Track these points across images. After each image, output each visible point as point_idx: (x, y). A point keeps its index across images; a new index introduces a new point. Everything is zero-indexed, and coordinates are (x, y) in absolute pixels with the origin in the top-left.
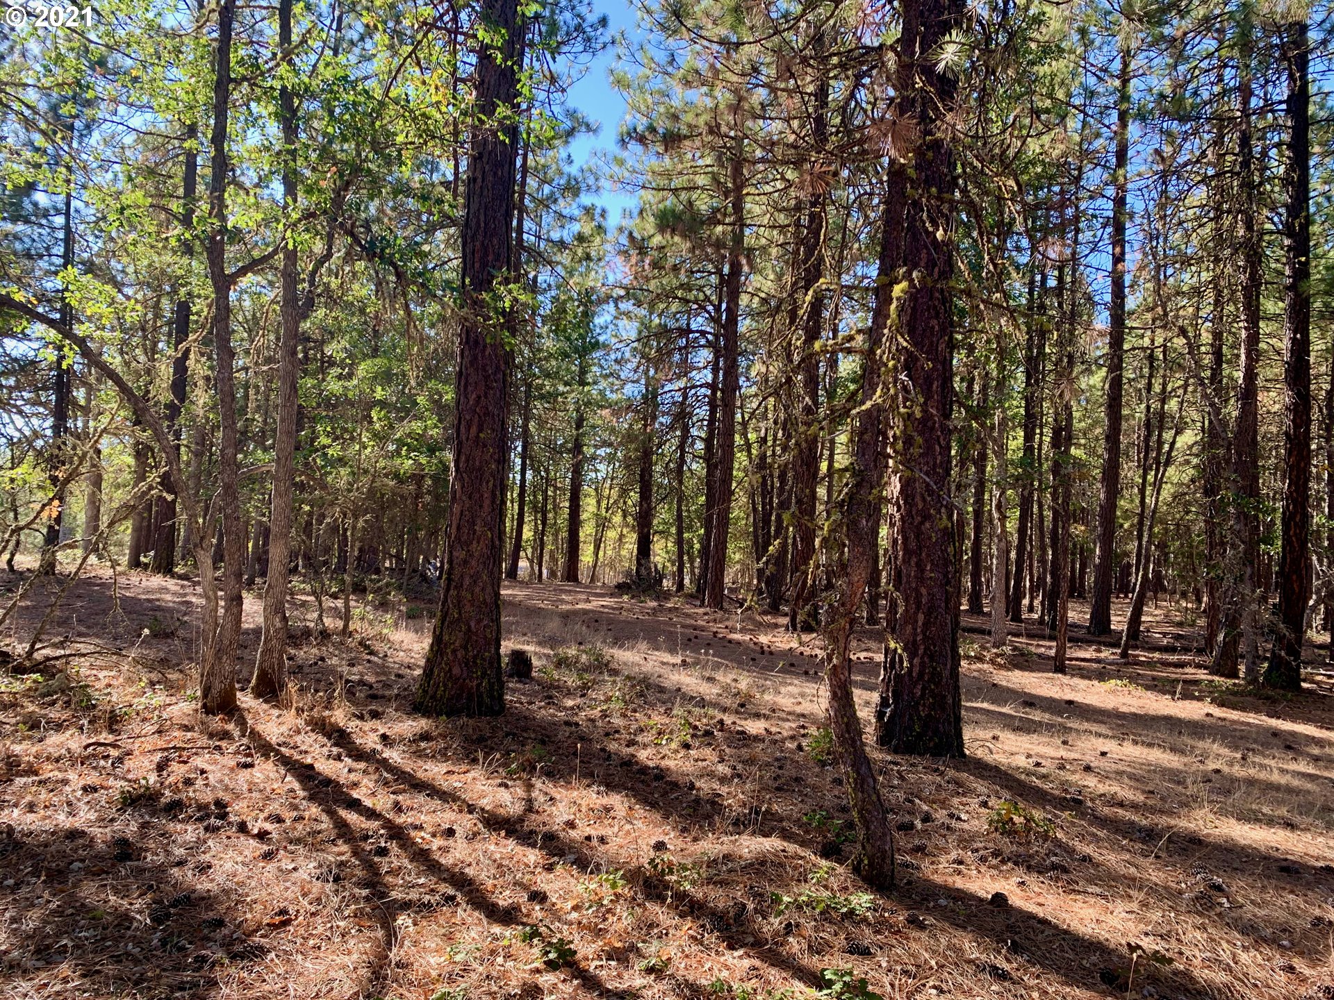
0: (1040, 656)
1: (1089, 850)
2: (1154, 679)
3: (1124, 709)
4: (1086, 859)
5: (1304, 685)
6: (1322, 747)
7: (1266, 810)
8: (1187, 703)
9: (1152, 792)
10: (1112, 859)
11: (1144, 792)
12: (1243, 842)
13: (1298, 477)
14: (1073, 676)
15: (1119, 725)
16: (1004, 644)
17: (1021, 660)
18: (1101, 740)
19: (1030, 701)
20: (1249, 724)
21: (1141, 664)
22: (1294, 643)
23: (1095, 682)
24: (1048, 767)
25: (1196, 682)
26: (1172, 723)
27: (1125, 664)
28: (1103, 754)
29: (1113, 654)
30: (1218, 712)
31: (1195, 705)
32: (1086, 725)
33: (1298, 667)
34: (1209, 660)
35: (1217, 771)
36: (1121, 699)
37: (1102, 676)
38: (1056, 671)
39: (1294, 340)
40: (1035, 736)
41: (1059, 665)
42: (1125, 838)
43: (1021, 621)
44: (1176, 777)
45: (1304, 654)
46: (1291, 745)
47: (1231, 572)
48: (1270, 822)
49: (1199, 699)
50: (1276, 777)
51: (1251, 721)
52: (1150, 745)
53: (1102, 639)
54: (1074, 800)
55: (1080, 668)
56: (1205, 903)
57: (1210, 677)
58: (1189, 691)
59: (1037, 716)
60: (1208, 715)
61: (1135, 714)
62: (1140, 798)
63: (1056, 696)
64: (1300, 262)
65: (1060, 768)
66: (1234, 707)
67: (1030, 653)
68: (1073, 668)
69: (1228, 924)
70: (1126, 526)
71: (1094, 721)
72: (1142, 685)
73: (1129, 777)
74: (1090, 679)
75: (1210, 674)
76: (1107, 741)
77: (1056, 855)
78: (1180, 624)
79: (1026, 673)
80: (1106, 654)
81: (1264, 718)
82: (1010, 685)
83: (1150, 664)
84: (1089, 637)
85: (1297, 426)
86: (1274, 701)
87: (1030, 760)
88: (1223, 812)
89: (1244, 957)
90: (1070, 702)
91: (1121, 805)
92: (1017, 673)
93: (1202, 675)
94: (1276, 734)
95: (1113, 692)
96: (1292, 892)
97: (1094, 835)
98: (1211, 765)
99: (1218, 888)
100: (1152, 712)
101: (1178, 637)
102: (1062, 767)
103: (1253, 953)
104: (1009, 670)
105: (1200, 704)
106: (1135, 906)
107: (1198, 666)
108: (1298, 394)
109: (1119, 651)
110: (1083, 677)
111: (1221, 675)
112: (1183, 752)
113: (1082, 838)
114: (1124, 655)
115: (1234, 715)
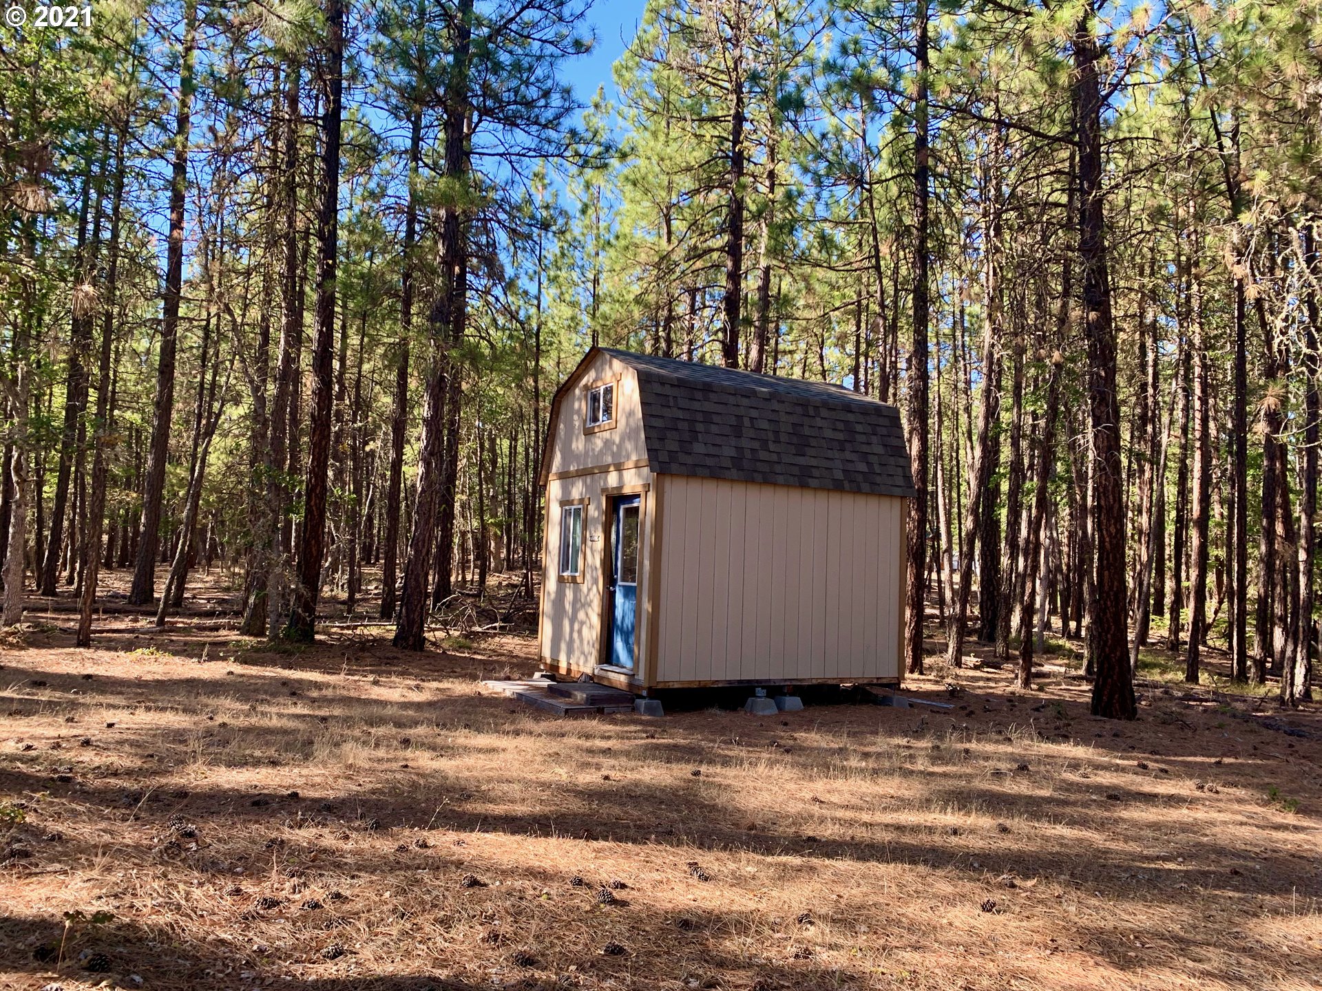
0: (64, 631)
1: (60, 827)
2: (186, 643)
3: (149, 677)
4: (58, 837)
5: (317, 637)
6: (321, 689)
7: (258, 753)
8: (212, 663)
9: (152, 756)
10: (86, 831)
11: (142, 757)
12: (227, 786)
13: (320, 454)
14: (98, 648)
15: (137, 694)
16: (19, 621)
17: (41, 636)
18: (112, 711)
19: (40, 680)
20: (264, 677)
21: (178, 630)
22: (310, 600)
23: (122, 653)
24: (41, 747)
25: (225, 644)
26: (193, 685)
27: (161, 632)
28: (110, 726)
29: (151, 622)
30: (238, 669)
31: (220, 664)
32: (100, 698)
33: (313, 621)
34: (242, 621)
35: (224, 725)
36: (147, 668)
37: (129, 647)
38: (78, 645)
39: (321, 332)
40: (35, 718)
41: (83, 639)
42: (108, 806)
43: (55, 594)
44: (179, 736)
45: (320, 609)
46: (294, 690)
47: (260, 538)
48: (257, 763)
49: (224, 659)
50: (275, 722)
51: (267, 674)
52: (163, 709)
53: (143, 608)
54: (62, 779)
55: (111, 640)
56: (173, 852)
57: (240, 638)
58: (216, 652)
59: (44, 695)
60: (231, 673)
61: (158, 681)
62: (138, 763)
63: (75, 672)
64: (328, 264)
65: (53, 748)
66: (254, 663)
67: (54, 628)
68: (100, 640)
69: (190, 867)
70: (181, 494)
71: (112, 693)
72: (169, 651)
73: (131, 745)
74: (116, 650)
75: (242, 634)
76: (117, 712)
77: (20, 841)
78: (227, 589)
79: (43, 651)
80: (144, 623)
81: (279, 670)
82: (21, 666)
83: (186, 630)
84: (130, 607)
85: (320, 409)
86: (290, 654)
87: (20, 745)
88: (214, 762)
89: (197, 893)
90: (88, 677)
91: (115, 774)
92: (32, 651)
93: (234, 636)
94: (285, 683)
95: (139, 661)
96: (257, 822)
97: (73, 810)
98: (219, 720)
99: (191, 835)
100: (175, 677)
101: (221, 602)
102: (57, 746)
103: (208, 886)
104: (22, 648)
105: (223, 664)
106: (95, 874)
107: (232, 628)
108: (322, 381)
109: (156, 619)
110: (108, 649)
111: (251, 635)
112: (194, 712)
113: (58, 816)
114: (161, 622)
115: (254, 670)
